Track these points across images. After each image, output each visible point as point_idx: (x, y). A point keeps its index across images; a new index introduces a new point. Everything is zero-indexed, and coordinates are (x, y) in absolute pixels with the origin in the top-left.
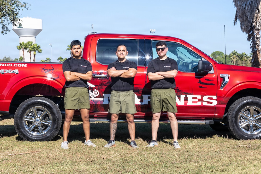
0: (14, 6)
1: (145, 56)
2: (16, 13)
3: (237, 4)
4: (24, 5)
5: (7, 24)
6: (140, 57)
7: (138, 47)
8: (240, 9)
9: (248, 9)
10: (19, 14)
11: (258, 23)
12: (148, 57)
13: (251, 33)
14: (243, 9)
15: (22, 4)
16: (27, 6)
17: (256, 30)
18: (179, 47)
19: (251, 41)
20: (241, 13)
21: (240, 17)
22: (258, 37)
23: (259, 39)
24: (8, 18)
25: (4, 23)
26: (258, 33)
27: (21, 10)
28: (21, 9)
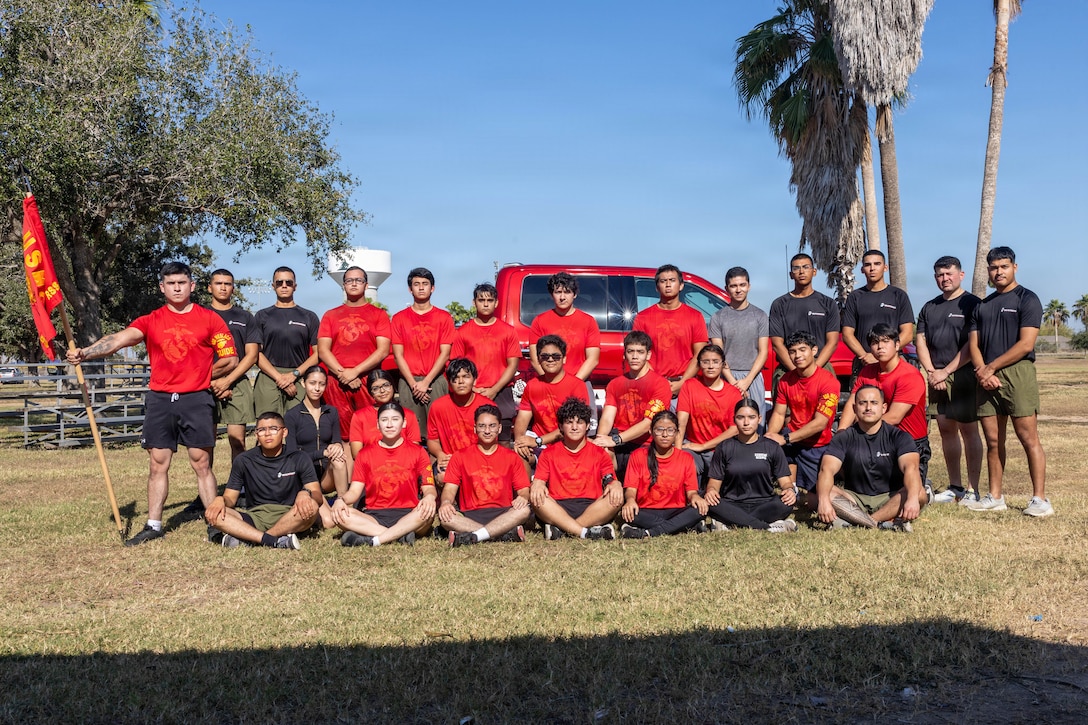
0: (338, 219)
1: (621, 312)
2: (343, 233)
3: (804, 211)
4: (360, 216)
5: (325, 257)
6: (611, 314)
7: (607, 293)
8: (811, 221)
9: (827, 220)
10: (350, 236)
11: (849, 250)
12: (628, 315)
13: (834, 271)
14: (817, 220)
15: (356, 214)
16: (366, 218)
17: (846, 264)
18: (691, 294)
19: (834, 289)
20: (813, 229)
21: (812, 237)
22: (850, 278)
23: (851, 284)
24: (327, 244)
25: (318, 255)
26: (850, 272)
27: (352, 228)
28: (353, 225)
